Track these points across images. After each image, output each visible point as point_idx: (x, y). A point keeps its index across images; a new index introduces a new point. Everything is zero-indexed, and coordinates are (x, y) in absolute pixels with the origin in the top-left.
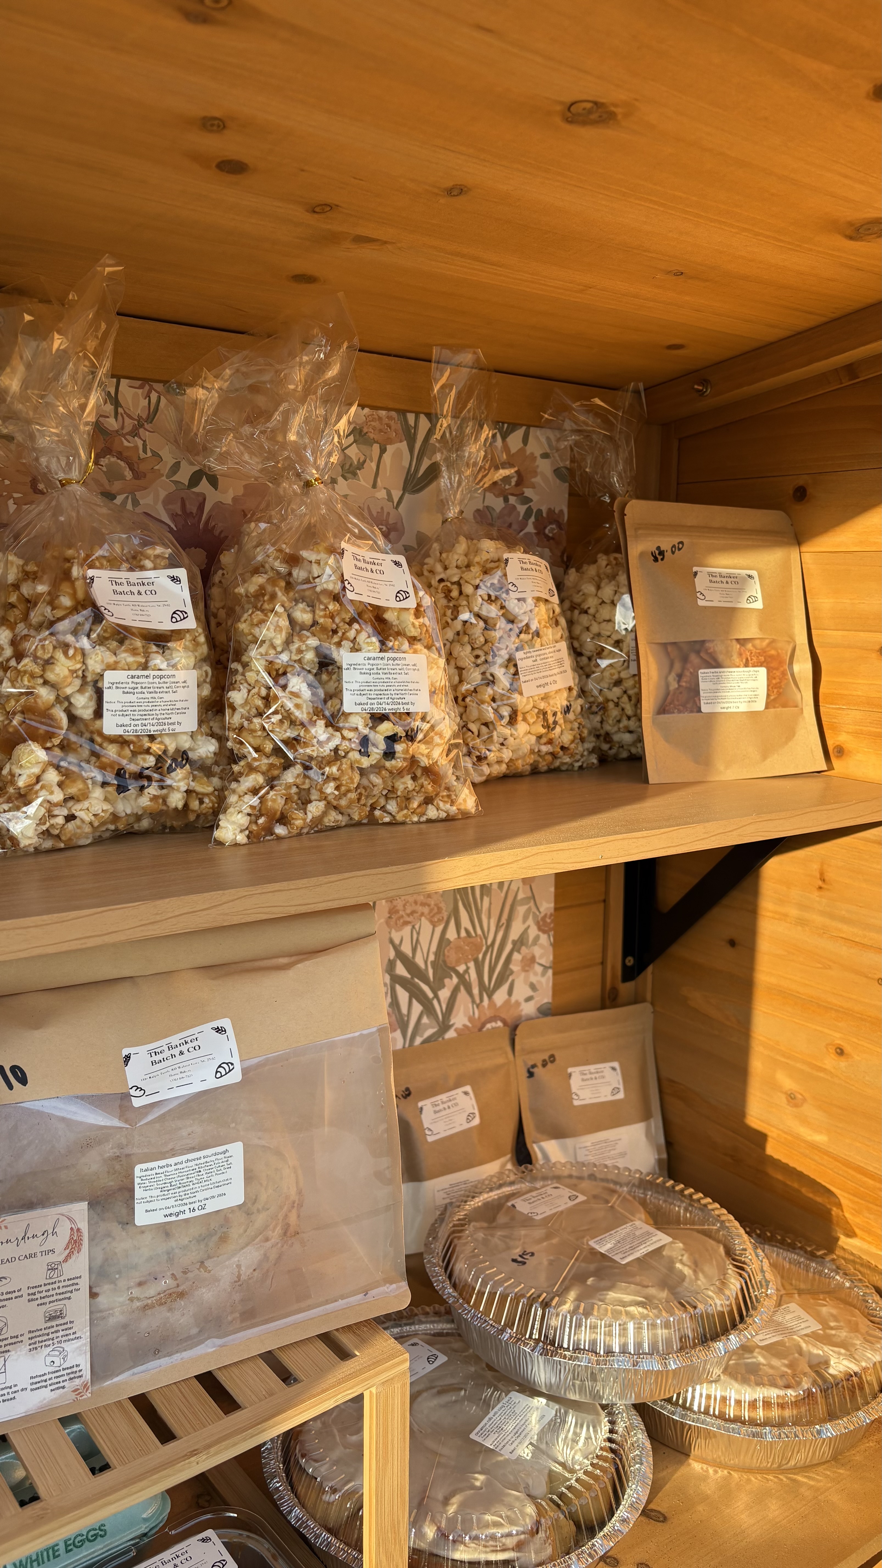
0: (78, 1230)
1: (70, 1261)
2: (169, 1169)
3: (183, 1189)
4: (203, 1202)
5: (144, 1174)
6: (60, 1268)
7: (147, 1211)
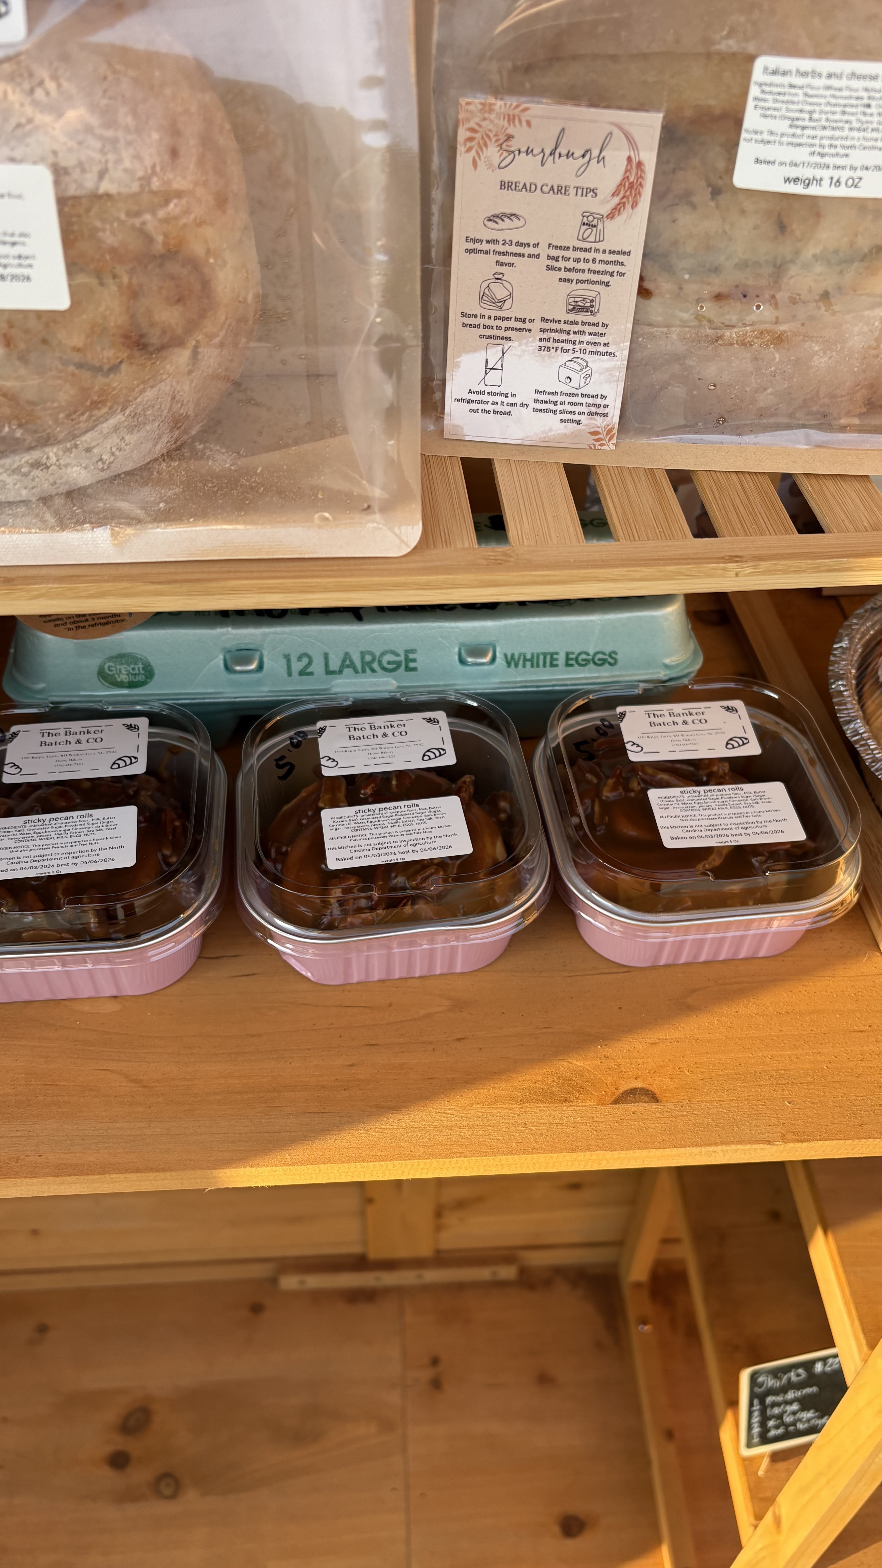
0: (640, 164)
1: (619, 220)
2: (817, 82)
3: (828, 133)
4: (859, 173)
5: (769, 79)
6: (600, 226)
7: (757, 161)
